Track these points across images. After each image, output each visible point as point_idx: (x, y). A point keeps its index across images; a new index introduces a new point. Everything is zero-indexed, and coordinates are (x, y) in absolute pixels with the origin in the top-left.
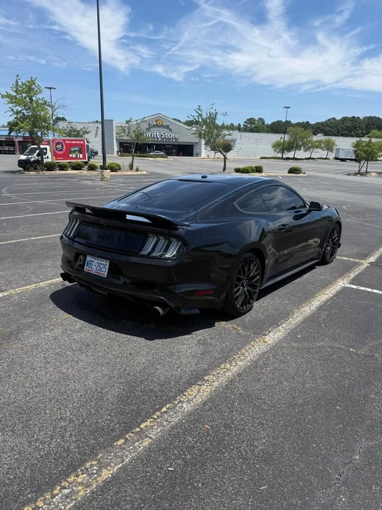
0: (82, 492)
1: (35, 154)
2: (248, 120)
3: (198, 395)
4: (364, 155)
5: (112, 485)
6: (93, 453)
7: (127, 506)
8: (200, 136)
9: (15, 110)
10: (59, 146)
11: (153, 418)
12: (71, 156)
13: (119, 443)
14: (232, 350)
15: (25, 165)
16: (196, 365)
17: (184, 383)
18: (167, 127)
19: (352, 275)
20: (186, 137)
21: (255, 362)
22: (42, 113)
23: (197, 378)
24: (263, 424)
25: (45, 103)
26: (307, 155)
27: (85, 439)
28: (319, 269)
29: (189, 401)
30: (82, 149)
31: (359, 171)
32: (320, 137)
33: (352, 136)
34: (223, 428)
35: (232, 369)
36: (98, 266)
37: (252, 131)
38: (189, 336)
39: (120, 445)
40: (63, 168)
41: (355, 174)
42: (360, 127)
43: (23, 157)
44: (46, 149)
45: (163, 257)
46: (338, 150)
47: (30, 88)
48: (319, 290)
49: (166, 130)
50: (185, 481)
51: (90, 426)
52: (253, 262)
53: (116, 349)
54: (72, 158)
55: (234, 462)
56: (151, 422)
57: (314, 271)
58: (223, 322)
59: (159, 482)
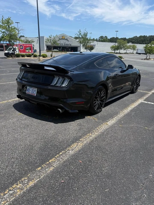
0: (19, 193)
1: (11, 50)
2: (100, 37)
3: (77, 147)
4: (148, 51)
5: (34, 189)
6: (26, 174)
7: (40, 200)
8: (80, 42)
9: (2, 31)
10: (21, 47)
11: (56, 158)
12: (26, 51)
13: (39, 169)
14: (92, 128)
15: (7, 55)
16: (76, 134)
17: (70, 142)
18: (67, 39)
19: (145, 98)
20: (75, 43)
21: (103, 133)
22: (14, 33)
23: (76, 140)
24: (106, 160)
25: (15, 28)
26: (125, 51)
27: (23, 167)
28: (130, 95)
29: (72, 150)
30: (31, 48)
31: (146, 58)
32: (130, 44)
33: (144, 44)
34: (88, 162)
35: (93, 136)
36: (32, 91)
37: (102, 41)
38: (73, 122)
39: (39, 170)
40: (23, 56)
41: (145, 59)
42: (147, 40)
43: (6, 52)
44: (16, 48)
45: (61, 86)
46: (138, 49)
47: (8, 22)
48: (131, 104)
49: (66, 41)
50: (69, 187)
51: (26, 161)
52: (102, 90)
53: (41, 127)
54: (27, 52)
55: (93, 178)
56: (54, 159)
57: (128, 96)
58: (88, 116)
59: (56, 188)
